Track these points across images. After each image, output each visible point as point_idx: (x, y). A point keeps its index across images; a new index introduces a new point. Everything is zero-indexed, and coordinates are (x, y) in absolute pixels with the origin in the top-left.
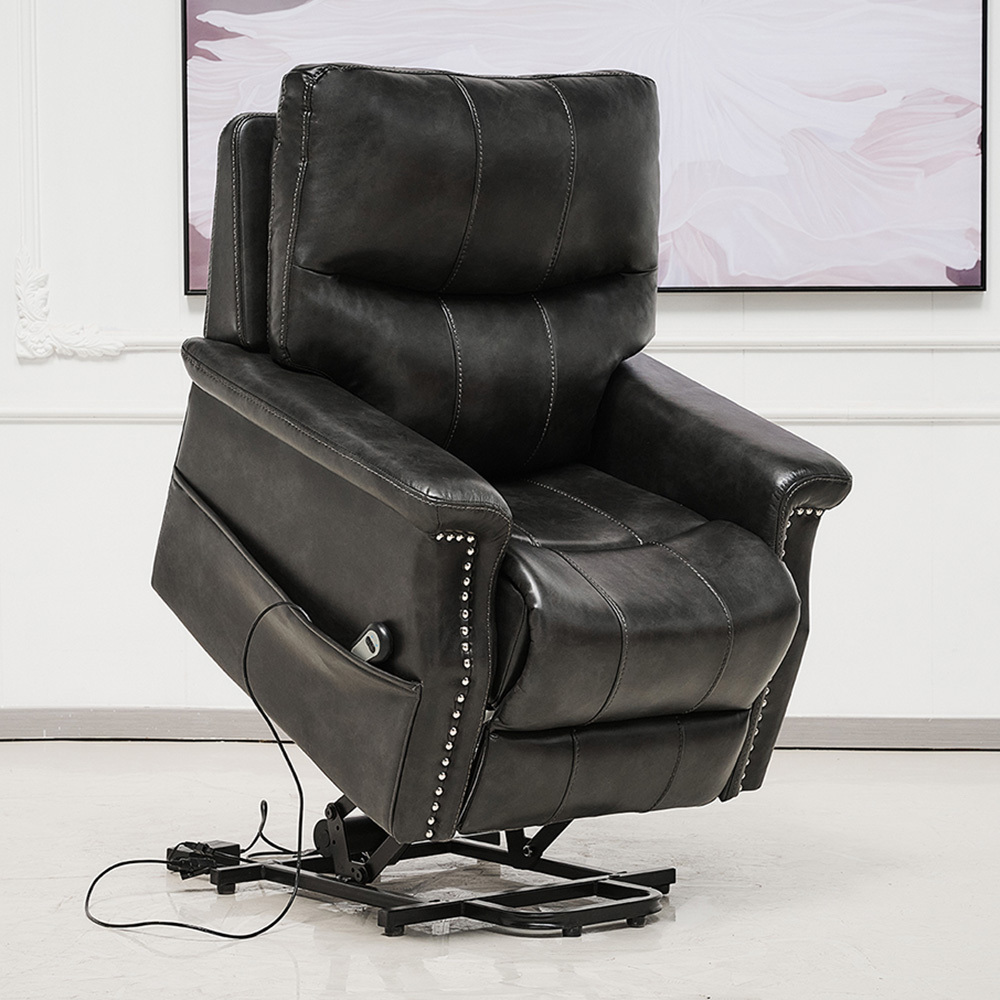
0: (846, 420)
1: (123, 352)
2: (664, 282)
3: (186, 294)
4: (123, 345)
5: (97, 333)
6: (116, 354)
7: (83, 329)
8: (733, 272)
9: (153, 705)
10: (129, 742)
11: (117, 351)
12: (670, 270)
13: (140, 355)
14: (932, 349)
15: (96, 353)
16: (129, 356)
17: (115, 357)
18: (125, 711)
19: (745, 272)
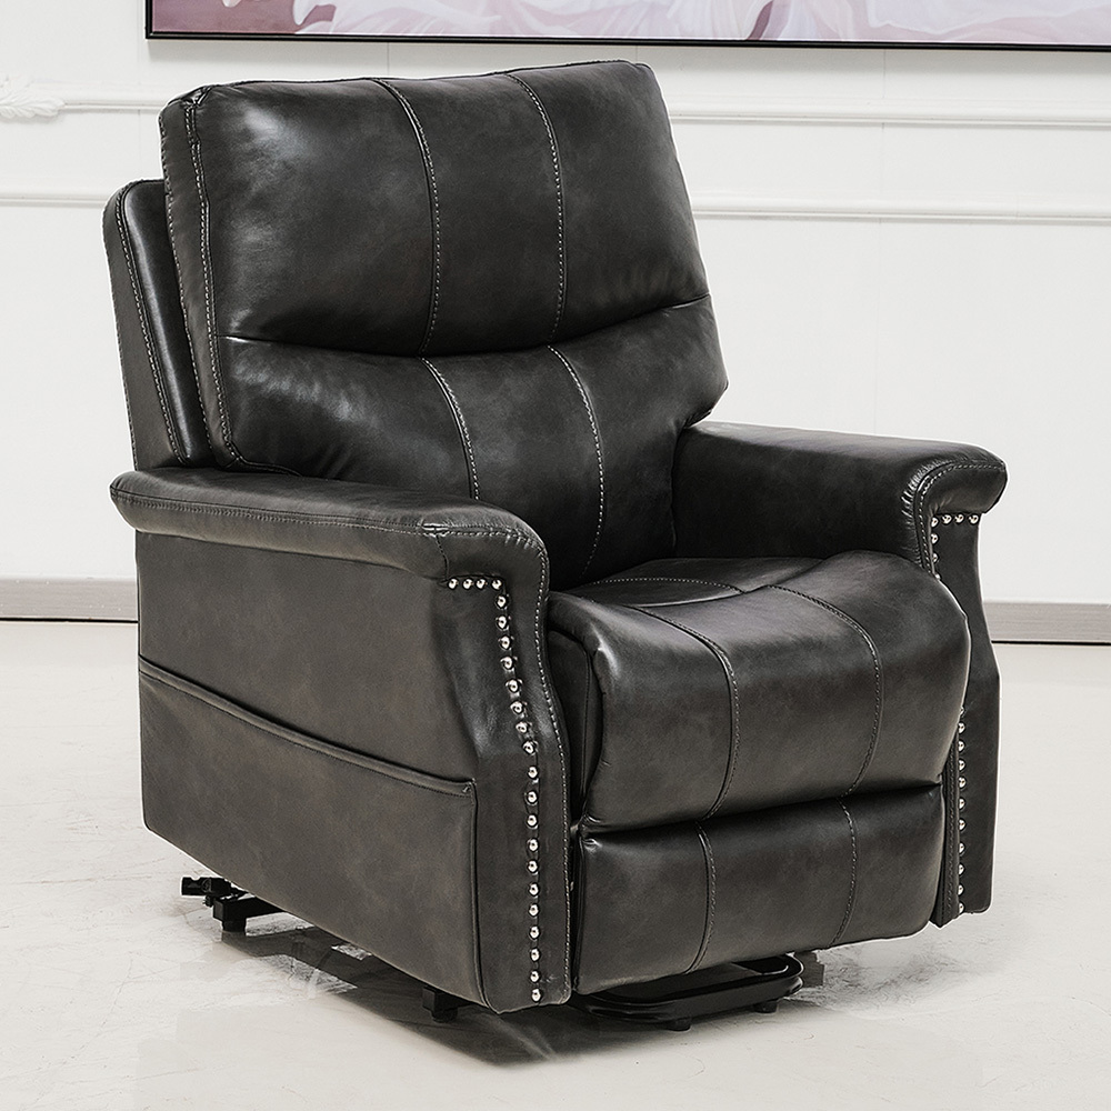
0: (1014, 218)
1: (61, 112)
2: (783, 33)
3: (148, 37)
4: (62, 103)
5: (28, 86)
6: (51, 114)
7: (7, 80)
8: (874, 22)
9: (98, 576)
10: (67, 623)
11: (53, 111)
12: (790, 18)
13: (85, 116)
15: (27, 114)
16: (69, 117)
17: (52, 117)
18: (62, 583)
19: (890, 22)
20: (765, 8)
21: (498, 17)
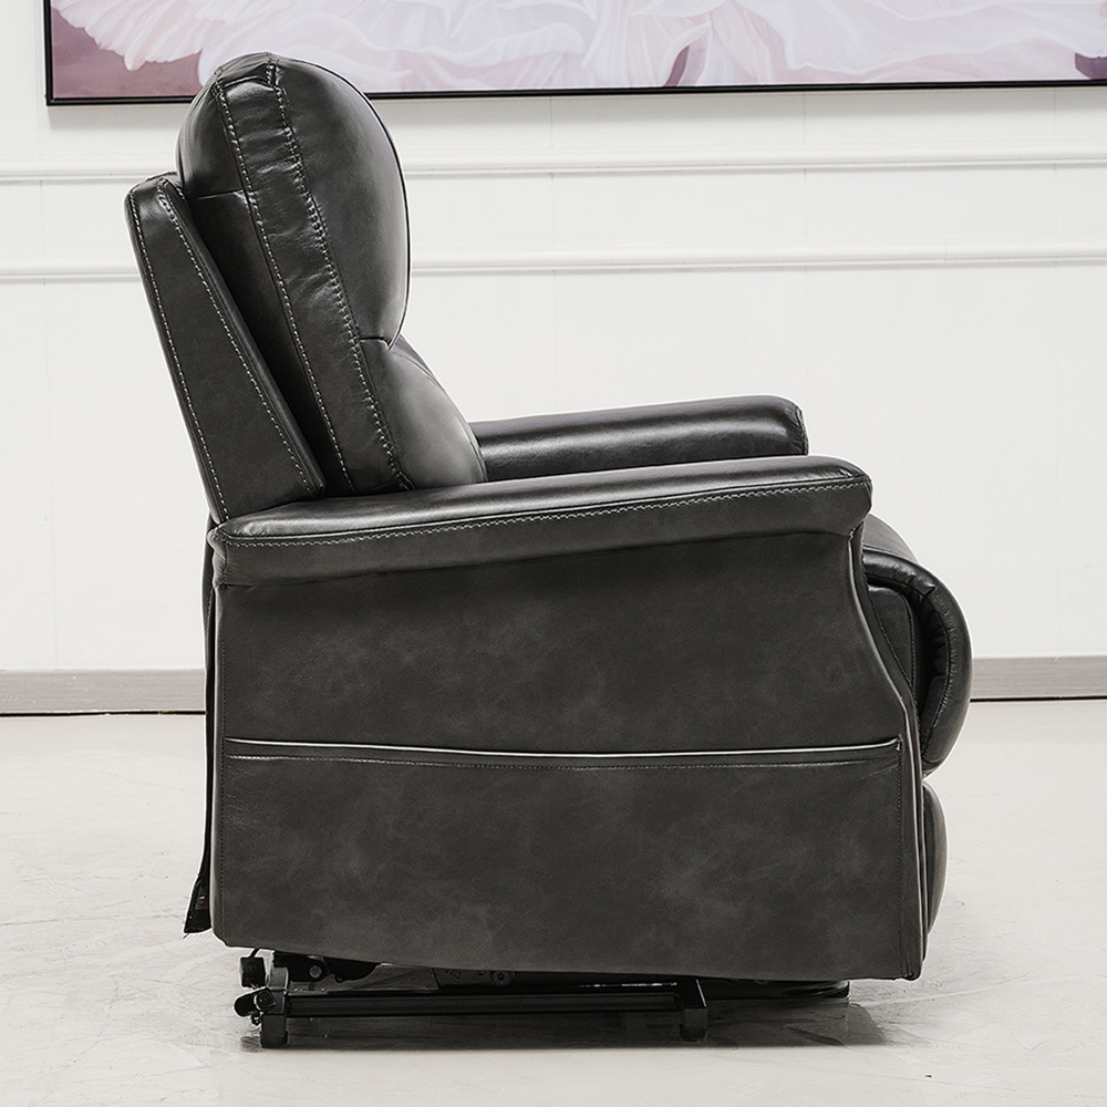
0: (942, 261)
2: (700, 79)
3: (48, 104)
8: (793, 65)
12: (707, 66)
14: (1056, 164)
19: (810, 65)
20: (680, 54)
21: (409, 72)
